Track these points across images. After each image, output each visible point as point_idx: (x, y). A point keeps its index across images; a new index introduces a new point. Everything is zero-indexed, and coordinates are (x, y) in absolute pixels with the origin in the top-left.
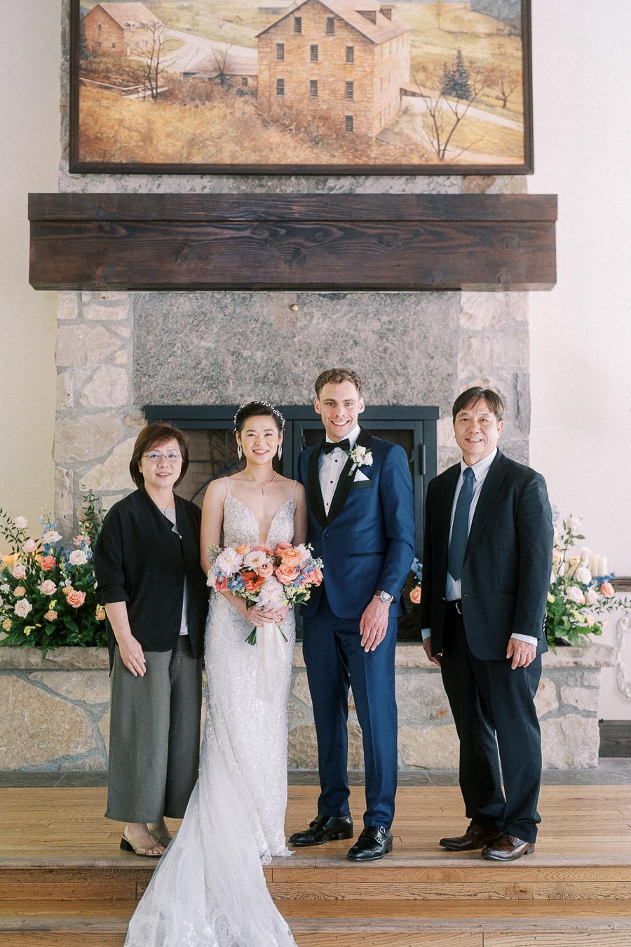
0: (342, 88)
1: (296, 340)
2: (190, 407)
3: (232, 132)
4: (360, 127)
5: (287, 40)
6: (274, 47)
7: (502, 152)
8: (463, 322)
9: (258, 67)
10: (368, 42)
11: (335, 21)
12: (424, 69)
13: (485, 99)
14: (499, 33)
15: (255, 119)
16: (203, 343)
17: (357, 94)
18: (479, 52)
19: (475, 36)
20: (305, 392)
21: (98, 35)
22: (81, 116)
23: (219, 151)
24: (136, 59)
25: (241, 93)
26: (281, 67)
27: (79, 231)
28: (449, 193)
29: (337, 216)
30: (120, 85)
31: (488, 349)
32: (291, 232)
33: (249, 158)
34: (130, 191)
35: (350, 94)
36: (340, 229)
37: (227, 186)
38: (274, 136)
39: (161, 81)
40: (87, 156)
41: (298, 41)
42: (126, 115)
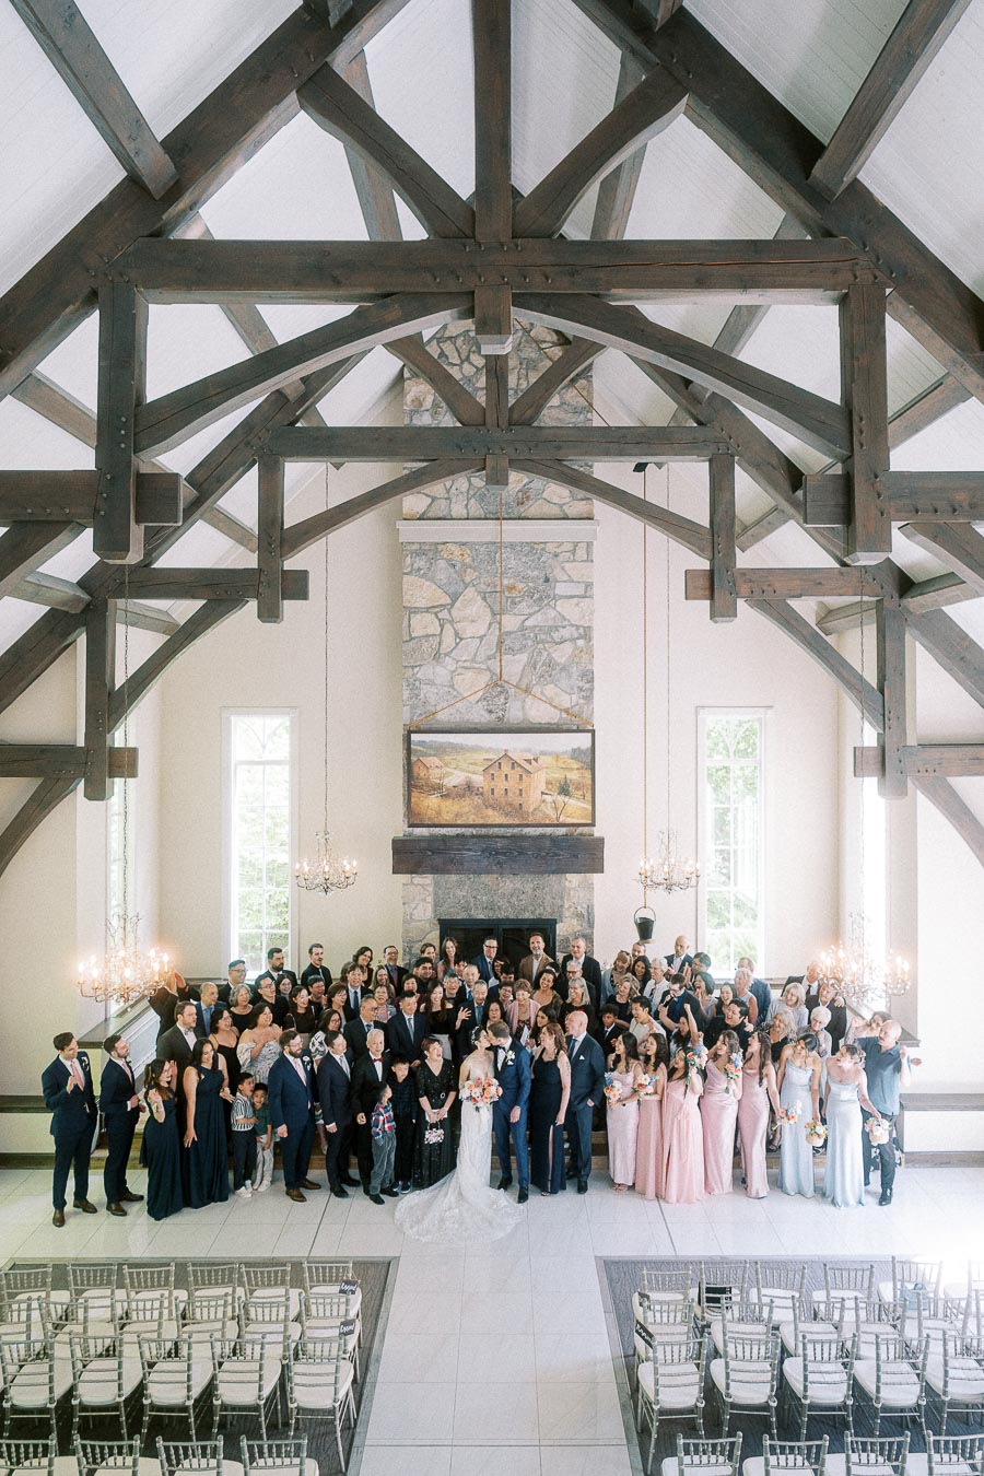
0: (518, 792)
1: (500, 891)
2: (457, 920)
3: (473, 810)
4: (525, 808)
5: (496, 772)
6: (490, 775)
7: (582, 819)
8: (567, 884)
9: (483, 783)
10: (529, 772)
11: (515, 764)
12: (552, 784)
13: (577, 795)
14: (582, 768)
15: (482, 804)
16: (462, 894)
17: (524, 795)
18: (574, 776)
19: (572, 769)
20: (503, 913)
21: (419, 771)
22: (412, 805)
23: (468, 818)
24: (435, 781)
25: (477, 794)
27: (412, 853)
28: (561, 834)
30: (427, 791)
31: (577, 895)
32: (497, 853)
33: (481, 822)
34: (432, 834)
35: (521, 795)
37: (470, 831)
38: (490, 812)
39: (444, 790)
40: (414, 819)
41: (500, 772)
42: (430, 804)
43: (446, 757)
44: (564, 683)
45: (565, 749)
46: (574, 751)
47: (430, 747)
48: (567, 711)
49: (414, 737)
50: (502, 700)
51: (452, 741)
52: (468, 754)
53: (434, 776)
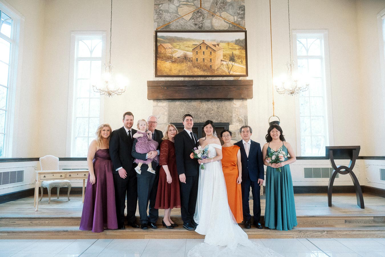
0: (209, 60)
1: (200, 109)
2: (180, 123)
3: (187, 69)
4: (213, 67)
5: (198, 50)
6: (196, 52)
7: (241, 72)
8: (234, 106)
9: (192, 56)
10: (214, 51)
11: (208, 47)
12: (226, 56)
13: (238, 62)
14: (240, 49)
15: (192, 66)
16: (182, 110)
18: (237, 52)
19: (236, 49)
20: (202, 120)
21: (161, 50)
22: (158, 66)
23: (185, 73)
24: (169, 55)
25: (189, 61)
26: (197, 56)
27: (157, 88)
28: (231, 79)
29: (209, 85)
30: (165, 60)
31: (239, 111)
32: (199, 88)
33: (191, 74)
34: (167, 80)
35: (211, 61)
36: (209, 87)
37: (187, 79)
38: (196, 69)
39: (173, 59)
40: (158, 74)
41: (200, 50)
42: (166, 66)
43: (175, 44)
44: (231, 11)
45: (232, 40)
46: (236, 41)
47: (166, 38)
48: (232, 24)
49: (159, 34)
50: (201, 19)
51: (176, 36)
52: (185, 42)
53: (168, 52)
